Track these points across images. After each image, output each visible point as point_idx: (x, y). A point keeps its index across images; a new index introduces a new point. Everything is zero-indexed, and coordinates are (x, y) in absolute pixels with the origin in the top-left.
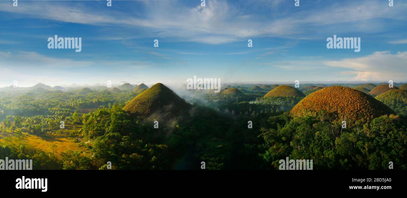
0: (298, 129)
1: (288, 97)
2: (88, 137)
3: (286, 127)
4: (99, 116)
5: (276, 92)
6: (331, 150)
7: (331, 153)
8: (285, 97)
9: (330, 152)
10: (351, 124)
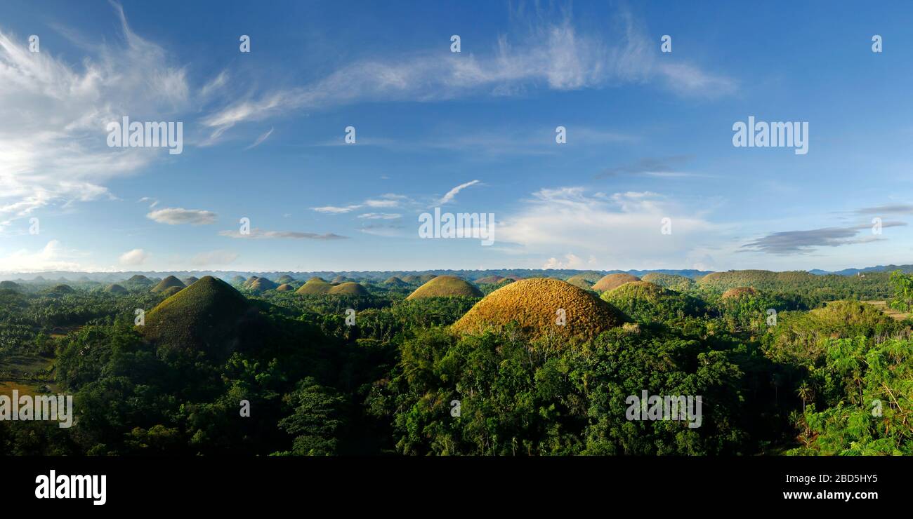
0: (470, 358)
1: (453, 298)
2: (65, 384)
3: (448, 356)
4: (87, 341)
5: (430, 288)
6: (528, 391)
7: (528, 396)
8: (448, 299)
9: (525, 395)
10: (561, 342)
